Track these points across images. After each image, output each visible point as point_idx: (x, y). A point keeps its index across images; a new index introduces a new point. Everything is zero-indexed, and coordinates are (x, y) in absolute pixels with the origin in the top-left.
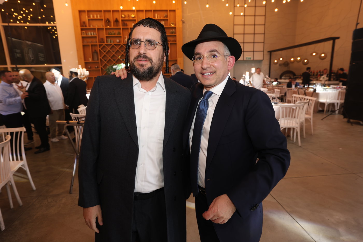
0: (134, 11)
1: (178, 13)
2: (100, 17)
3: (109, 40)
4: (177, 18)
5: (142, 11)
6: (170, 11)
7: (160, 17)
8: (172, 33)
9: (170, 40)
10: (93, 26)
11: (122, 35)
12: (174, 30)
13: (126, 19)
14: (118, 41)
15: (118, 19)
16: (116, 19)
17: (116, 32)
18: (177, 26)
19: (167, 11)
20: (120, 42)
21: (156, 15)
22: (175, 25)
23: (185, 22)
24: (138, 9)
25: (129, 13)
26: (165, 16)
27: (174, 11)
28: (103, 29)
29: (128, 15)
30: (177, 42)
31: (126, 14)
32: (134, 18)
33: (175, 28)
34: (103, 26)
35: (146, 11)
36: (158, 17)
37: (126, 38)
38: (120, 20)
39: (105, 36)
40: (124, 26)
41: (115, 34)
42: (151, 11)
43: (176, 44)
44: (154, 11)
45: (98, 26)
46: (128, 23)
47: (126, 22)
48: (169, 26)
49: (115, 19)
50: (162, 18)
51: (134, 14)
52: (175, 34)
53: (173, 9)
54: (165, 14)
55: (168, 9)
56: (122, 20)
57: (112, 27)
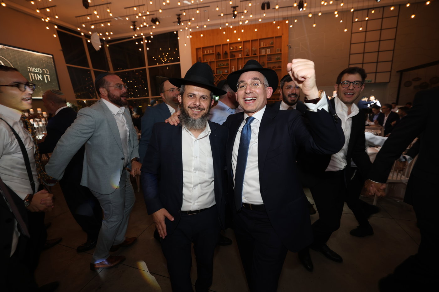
0: (240, 42)
1: (284, 38)
2: (212, 52)
3: (218, 71)
4: (283, 43)
5: (249, 41)
6: (276, 37)
7: (266, 45)
8: (277, 59)
9: (275, 67)
10: (206, 60)
11: (229, 66)
12: (279, 56)
13: (234, 50)
14: (226, 71)
15: (227, 51)
16: (226, 52)
17: (225, 63)
18: (283, 52)
19: (272, 38)
20: (228, 72)
21: (262, 43)
22: (281, 51)
23: (292, 47)
24: (244, 40)
25: (237, 45)
26: (271, 44)
27: (281, 37)
28: (214, 62)
29: (236, 46)
30: (282, 68)
31: (234, 46)
32: (241, 49)
33: (281, 54)
34: (214, 60)
35: (252, 41)
36: (263, 45)
37: (233, 69)
38: (229, 52)
39: (216, 67)
40: (232, 57)
41: (224, 65)
42: (257, 40)
43: (281, 69)
44: (260, 39)
45: (210, 60)
46: (235, 54)
47: (233, 53)
48: (274, 53)
49: (224, 52)
50: (267, 46)
51: (241, 46)
52: (280, 61)
53: (279, 35)
54: (270, 41)
55: (274, 36)
56: (230, 52)
57: (222, 59)
